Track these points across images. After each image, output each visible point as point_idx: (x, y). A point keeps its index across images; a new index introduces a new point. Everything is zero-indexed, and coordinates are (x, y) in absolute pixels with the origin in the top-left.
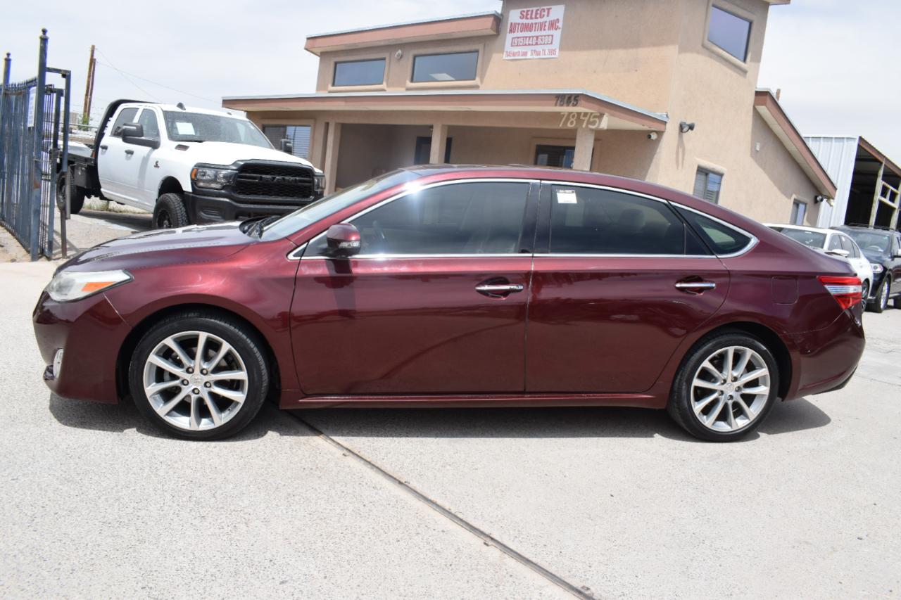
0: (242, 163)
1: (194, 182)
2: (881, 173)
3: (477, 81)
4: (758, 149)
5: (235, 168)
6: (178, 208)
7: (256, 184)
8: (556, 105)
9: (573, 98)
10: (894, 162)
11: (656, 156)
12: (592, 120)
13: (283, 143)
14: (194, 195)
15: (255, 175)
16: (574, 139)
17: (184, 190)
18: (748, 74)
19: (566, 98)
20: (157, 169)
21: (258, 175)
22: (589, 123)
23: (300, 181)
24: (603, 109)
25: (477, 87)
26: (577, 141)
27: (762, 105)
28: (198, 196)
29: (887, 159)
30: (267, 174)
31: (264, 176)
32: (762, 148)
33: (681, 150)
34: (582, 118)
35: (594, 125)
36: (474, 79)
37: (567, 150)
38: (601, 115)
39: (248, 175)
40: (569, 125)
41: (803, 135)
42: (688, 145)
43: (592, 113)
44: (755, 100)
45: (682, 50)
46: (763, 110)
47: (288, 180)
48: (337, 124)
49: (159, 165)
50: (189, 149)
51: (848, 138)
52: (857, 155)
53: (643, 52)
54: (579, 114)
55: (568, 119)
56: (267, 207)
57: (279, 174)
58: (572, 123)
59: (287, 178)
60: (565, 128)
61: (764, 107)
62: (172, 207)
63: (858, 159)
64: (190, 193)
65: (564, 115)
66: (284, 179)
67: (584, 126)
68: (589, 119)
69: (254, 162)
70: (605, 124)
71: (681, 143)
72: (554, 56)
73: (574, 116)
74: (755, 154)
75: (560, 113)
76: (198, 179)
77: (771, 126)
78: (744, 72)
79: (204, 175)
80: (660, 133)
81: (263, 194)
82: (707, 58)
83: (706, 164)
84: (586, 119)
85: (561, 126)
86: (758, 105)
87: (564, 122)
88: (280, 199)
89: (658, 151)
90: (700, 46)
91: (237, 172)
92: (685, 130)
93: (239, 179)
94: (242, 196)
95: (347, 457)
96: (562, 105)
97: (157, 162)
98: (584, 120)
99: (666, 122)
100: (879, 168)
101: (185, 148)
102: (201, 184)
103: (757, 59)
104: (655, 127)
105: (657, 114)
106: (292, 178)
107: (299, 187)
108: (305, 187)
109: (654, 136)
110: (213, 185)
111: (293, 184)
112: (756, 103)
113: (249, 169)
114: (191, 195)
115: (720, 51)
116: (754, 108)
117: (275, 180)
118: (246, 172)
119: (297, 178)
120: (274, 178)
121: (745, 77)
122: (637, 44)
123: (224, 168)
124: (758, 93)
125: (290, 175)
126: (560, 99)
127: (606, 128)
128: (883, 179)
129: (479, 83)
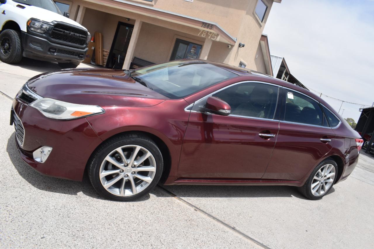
0: (56, 23)
1: (28, 27)
2: (285, 72)
3: (153, 3)
4: (257, 57)
5: (52, 24)
6: (16, 39)
7: (61, 34)
8: (202, 27)
9: (210, 25)
10: (289, 69)
11: (229, 55)
12: (213, 36)
13: (66, 13)
14: (27, 34)
15: (62, 30)
16: (204, 42)
17: (22, 29)
18: (262, 27)
19: (207, 25)
20: (3, 15)
21: (63, 30)
22: (211, 37)
23: (82, 37)
24: (219, 33)
25: (152, 6)
26: (205, 43)
27: (263, 41)
28: (30, 35)
29: (288, 68)
30: (67, 30)
31: (65, 31)
32: (258, 57)
33: (237, 54)
34: (209, 34)
35: (214, 38)
36: (152, 2)
37: (190, 44)
38: (218, 35)
39: (58, 29)
40: (202, 36)
41: (271, 54)
42: (239, 53)
43: (213, 33)
44: (261, 38)
45: (247, 14)
46: (263, 43)
47: (76, 35)
48: (84, 7)
49: (5, 13)
50: (25, 9)
51: (279, 57)
52: (281, 64)
53: (231, 10)
54: (208, 32)
55: (202, 33)
56: (64, 47)
57: (72, 32)
58: (204, 35)
59: (76, 34)
60: (200, 36)
61: (264, 42)
62: (13, 37)
63: (281, 66)
64: (25, 32)
65: (201, 31)
66: (74, 34)
67: (209, 38)
68: (212, 35)
69: (62, 23)
70: (218, 39)
71: (237, 52)
72: (191, 1)
73: (205, 32)
74: (256, 58)
75: (199, 29)
76: (31, 26)
77: (262, 49)
78: (260, 26)
79: (34, 25)
80: (232, 46)
81: (63, 40)
82: (253, 18)
83: (243, 61)
84: (211, 35)
85: (198, 35)
86: (262, 40)
87: (200, 34)
88: (70, 44)
89: (230, 53)
90: (252, 13)
91: (53, 27)
92: (241, 46)
93: (54, 31)
94: (53, 39)
95: (197, 211)
96: (205, 27)
97: (4, 11)
98: (209, 35)
99: (235, 42)
100: (284, 70)
101: (23, 7)
102: (32, 29)
103: (265, 22)
104: (232, 43)
105: (234, 38)
106: (78, 35)
107: (80, 39)
108: (83, 40)
109: (230, 47)
110: (39, 31)
111: (78, 37)
112: (261, 39)
113: (59, 26)
114: (26, 33)
115: (257, 17)
116: (260, 41)
117: (71, 34)
118: (57, 27)
119: (80, 35)
120: (70, 33)
121: (260, 28)
122: (229, 6)
123: (47, 23)
124: (263, 36)
125: (77, 33)
126: (204, 24)
127: (218, 41)
128: (285, 75)
129: (154, 4)
